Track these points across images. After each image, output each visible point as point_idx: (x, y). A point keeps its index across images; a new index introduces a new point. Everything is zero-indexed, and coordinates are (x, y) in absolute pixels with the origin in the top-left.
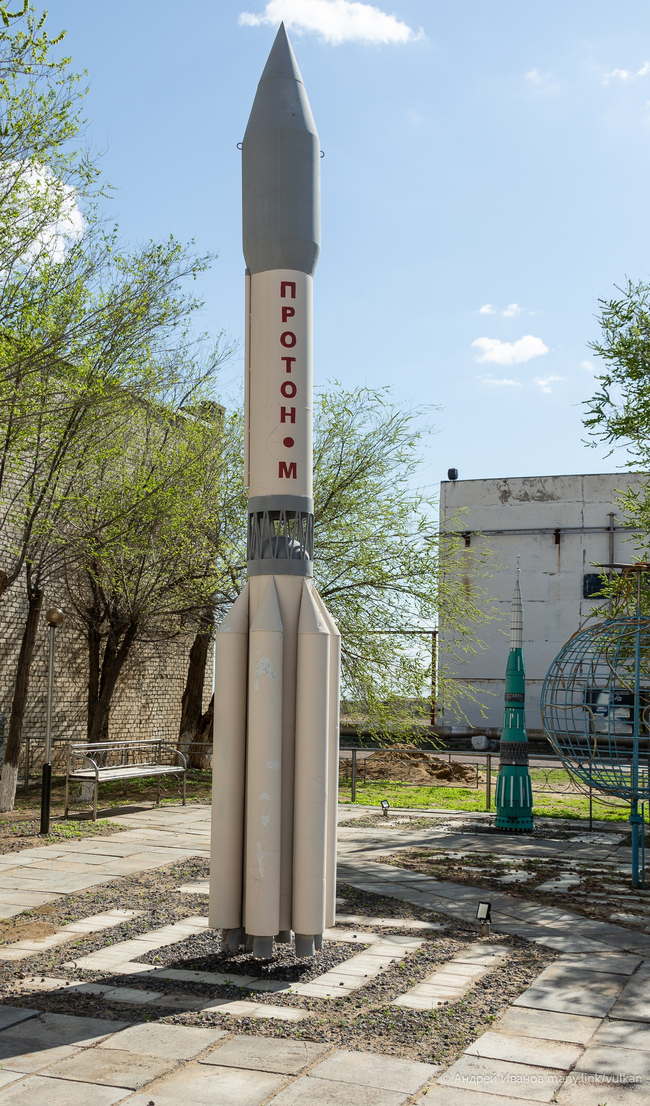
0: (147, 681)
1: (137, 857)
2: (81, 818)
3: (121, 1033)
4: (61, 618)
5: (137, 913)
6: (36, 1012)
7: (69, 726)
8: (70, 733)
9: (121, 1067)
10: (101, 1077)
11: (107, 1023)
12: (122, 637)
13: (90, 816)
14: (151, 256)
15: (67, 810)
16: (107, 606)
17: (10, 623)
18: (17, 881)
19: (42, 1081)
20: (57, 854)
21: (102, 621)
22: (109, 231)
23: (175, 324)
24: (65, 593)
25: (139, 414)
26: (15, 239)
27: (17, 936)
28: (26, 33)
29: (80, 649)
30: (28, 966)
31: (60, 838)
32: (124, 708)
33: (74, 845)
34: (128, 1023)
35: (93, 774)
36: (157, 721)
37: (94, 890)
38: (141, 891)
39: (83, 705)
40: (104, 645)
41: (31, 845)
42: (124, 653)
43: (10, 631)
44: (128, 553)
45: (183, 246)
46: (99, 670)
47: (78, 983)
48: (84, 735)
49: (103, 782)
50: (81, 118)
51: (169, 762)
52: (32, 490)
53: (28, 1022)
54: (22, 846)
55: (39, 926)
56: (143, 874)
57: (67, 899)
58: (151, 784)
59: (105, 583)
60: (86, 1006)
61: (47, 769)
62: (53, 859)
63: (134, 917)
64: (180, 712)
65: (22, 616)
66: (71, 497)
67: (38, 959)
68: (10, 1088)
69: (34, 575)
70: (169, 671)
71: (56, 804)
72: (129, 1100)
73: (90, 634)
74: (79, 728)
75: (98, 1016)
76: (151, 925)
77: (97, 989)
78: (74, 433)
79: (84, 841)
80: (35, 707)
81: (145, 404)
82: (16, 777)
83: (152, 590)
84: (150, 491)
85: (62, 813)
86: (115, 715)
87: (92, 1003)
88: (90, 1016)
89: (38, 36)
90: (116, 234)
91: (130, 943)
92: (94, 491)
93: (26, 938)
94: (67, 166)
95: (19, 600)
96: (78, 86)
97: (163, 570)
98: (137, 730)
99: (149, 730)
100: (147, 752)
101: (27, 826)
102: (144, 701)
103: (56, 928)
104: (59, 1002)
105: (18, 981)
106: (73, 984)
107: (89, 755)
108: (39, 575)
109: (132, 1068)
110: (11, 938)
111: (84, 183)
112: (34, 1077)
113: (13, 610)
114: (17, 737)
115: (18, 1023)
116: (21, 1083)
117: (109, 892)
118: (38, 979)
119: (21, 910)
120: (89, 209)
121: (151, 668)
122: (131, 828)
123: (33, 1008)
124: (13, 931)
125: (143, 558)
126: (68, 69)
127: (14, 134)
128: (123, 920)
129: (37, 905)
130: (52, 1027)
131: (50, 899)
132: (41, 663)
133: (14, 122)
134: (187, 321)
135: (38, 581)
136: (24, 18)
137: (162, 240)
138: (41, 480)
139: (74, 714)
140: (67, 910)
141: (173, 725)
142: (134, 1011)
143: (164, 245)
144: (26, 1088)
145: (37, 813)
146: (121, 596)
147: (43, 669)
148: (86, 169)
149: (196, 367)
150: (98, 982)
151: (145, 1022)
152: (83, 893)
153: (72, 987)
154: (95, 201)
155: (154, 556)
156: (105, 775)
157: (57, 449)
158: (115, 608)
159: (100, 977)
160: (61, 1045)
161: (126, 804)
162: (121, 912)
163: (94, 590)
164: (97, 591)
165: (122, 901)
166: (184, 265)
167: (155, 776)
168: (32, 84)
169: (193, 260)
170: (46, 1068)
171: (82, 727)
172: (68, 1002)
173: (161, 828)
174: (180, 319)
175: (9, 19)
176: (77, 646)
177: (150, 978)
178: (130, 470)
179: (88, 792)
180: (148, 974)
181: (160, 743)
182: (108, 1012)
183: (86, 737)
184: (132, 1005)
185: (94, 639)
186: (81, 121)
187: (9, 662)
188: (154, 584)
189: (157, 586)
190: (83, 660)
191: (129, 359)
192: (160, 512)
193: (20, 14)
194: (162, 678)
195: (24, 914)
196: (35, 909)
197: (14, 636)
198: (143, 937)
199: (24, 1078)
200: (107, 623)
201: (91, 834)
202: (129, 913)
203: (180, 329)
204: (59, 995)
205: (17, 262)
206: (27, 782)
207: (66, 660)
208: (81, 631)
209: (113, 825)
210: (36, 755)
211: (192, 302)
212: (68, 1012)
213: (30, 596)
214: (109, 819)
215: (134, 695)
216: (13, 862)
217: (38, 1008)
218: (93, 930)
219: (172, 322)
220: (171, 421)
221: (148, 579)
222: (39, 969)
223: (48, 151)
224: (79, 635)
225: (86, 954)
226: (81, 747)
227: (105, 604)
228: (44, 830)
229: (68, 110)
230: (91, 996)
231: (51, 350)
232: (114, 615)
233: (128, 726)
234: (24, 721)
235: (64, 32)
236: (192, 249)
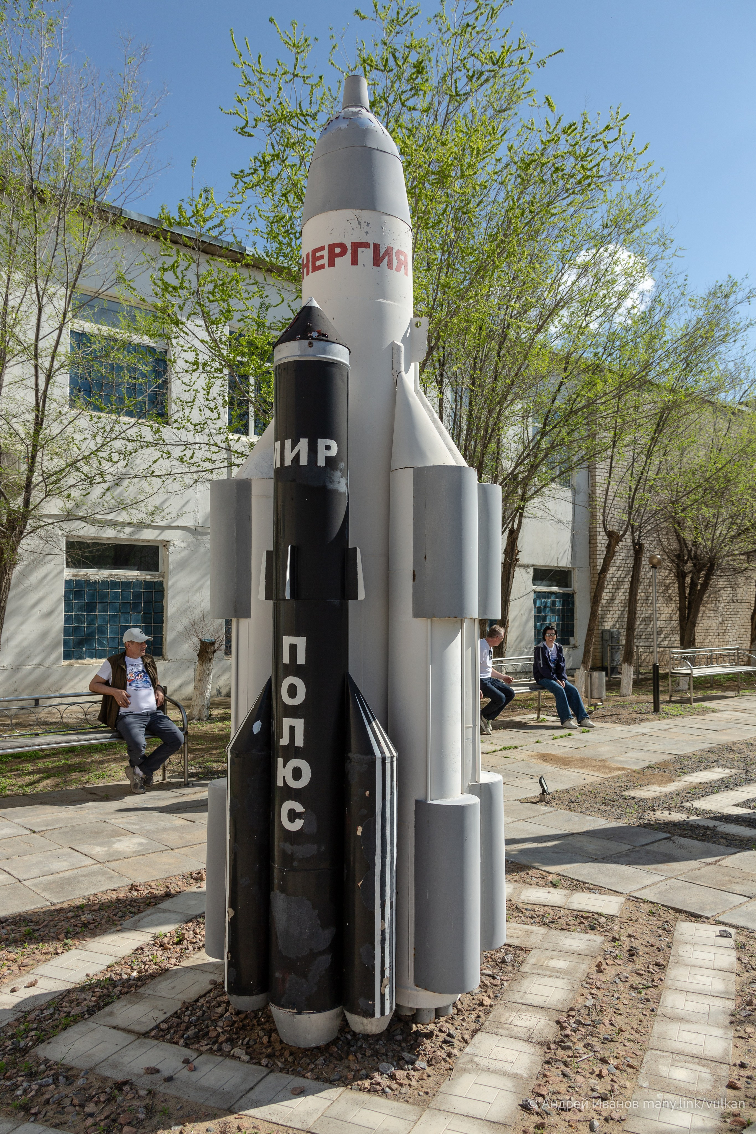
0: (723, 605)
1: (728, 731)
2: (682, 702)
3: (734, 856)
4: (659, 562)
5: (734, 771)
6: (668, 835)
7: (665, 638)
8: (666, 642)
9: (738, 880)
10: (723, 885)
11: (722, 848)
12: (703, 574)
13: (688, 701)
14: (715, 293)
15: (671, 696)
16: (690, 551)
17: (619, 567)
18: (642, 744)
19: (680, 884)
20: (668, 727)
21: (686, 563)
22: (680, 281)
23: (735, 341)
24: (658, 544)
25: (708, 411)
26: (614, 299)
27: (647, 781)
28: (620, 152)
29: (670, 584)
30: (657, 803)
31: (668, 716)
32: (705, 625)
33: (679, 721)
34: (738, 850)
35: (689, 671)
36: (731, 634)
37: (699, 753)
38: (736, 756)
39: (675, 622)
40: (688, 580)
41: (648, 720)
42: (705, 585)
43: (620, 572)
44: (707, 512)
45: (739, 281)
46: (686, 598)
47: (695, 818)
48: (677, 643)
49: (696, 677)
50: (657, 204)
51: (742, 663)
52: (632, 473)
53: (663, 841)
54: (641, 720)
55: (662, 775)
56: (734, 743)
57: (679, 759)
58: (731, 679)
59: (688, 536)
60: (704, 834)
61: (656, 668)
62: (665, 730)
63: (732, 774)
64: (750, 627)
65: (628, 562)
66: (660, 476)
67: (664, 799)
68: (658, 886)
69: (638, 533)
70: (739, 597)
71: (664, 692)
72: (747, 904)
73: (678, 573)
74: (673, 639)
75: (714, 843)
76: (746, 780)
77: (711, 824)
78: (661, 430)
79: (686, 719)
80: (640, 625)
81: (713, 404)
82: (632, 673)
83: (725, 538)
84: (720, 466)
85: (667, 698)
86: (700, 629)
87: (709, 833)
88: (708, 842)
89: (630, 152)
90: (686, 282)
91: (731, 793)
92: (676, 470)
93: (653, 783)
94: (649, 241)
95: (625, 551)
96: (656, 181)
97: (732, 523)
98: (717, 640)
99: (726, 640)
100: (729, 655)
101: (643, 707)
102: (720, 619)
103: (674, 778)
104: (684, 829)
105: (652, 813)
106: (692, 818)
107: (684, 658)
108: (640, 532)
109: (746, 882)
110: (643, 783)
111: (661, 250)
112: (673, 880)
113: (621, 558)
114: (631, 645)
115: (656, 841)
116: (664, 883)
117: (710, 755)
118: (666, 813)
119: (647, 764)
120: (667, 268)
121: (726, 595)
122: (721, 711)
123: (665, 832)
124: (644, 778)
125: (716, 516)
126: (650, 171)
127: (611, 226)
128: (724, 776)
129: (659, 761)
130: (681, 847)
131: (667, 758)
132: (643, 594)
133: (612, 217)
134: (745, 337)
135: (640, 537)
136: (619, 142)
137: (722, 279)
138: (638, 467)
139: (668, 629)
140: (680, 766)
141: (744, 636)
142: (742, 841)
143: (724, 284)
144: (668, 887)
145: (650, 698)
146: (700, 544)
147: (645, 598)
148: (662, 240)
149: (751, 371)
150: (711, 818)
151: (751, 850)
152: (691, 755)
153: (692, 820)
154: (670, 261)
155: (725, 514)
156: (698, 672)
157: (649, 443)
158: (696, 553)
159: (712, 815)
160: (690, 860)
161: (714, 693)
162: (721, 770)
163: (679, 541)
164: (681, 541)
165: (721, 762)
166: (740, 296)
167: (733, 674)
168: (623, 188)
169: (747, 290)
170: (681, 874)
171: (676, 639)
172: (691, 830)
173: (744, 711)
174: (739, 336)
175: (608, 145)
176: (668, 581)
177: (750, 819)
178: (702, 453)
179: (684, 684)
180: (748, 816)
181: (738, 649)
182: (722, 840)
183: (679, 645)
184: (740, 837)
185: (681, 576)
186: (657, 206)
187: (620, 594)
188: (726, 534)
189: (729, 535)
190: (674, 591)
191: (701, 371)
192: (729, 481)
193: (616, 139)
194: (733, 602)
195: (650, 767)
196: (657, 764)
197: (623, 576)
198: (740, 789)
199: (666, 879)
200: (690, 564)
201: (690, 713)
202: (728, 771)
203: (738, 344)
204: (683, 825)
205: (616, 315)
206: (638, 677)
207: (660, 591)
208: (671, 570)
209: (706, 708)
210: (643, 658)
211: (748, 322)
212: (691, 837)
213: (634, 548)
214: (703, 703)
215: (712, 615)
216: (637, 731)
217: (669, 833)
218: (702, 781)
219: (733, 340)
220: (733, 413)
221: (722, 530)
222: (665, 805)
223: (636, 233)
224: (669, 574)
225: (699, 798)
226: (677, 652)
227: (688, 550)
228: (656, 710)
229: (650, 201)
230: (707, 828)
231: (644, 373)
232: (695, 557)
233: (709, 637)
234: (635, 633)
235: (648, 144)
236: (746, 282)
